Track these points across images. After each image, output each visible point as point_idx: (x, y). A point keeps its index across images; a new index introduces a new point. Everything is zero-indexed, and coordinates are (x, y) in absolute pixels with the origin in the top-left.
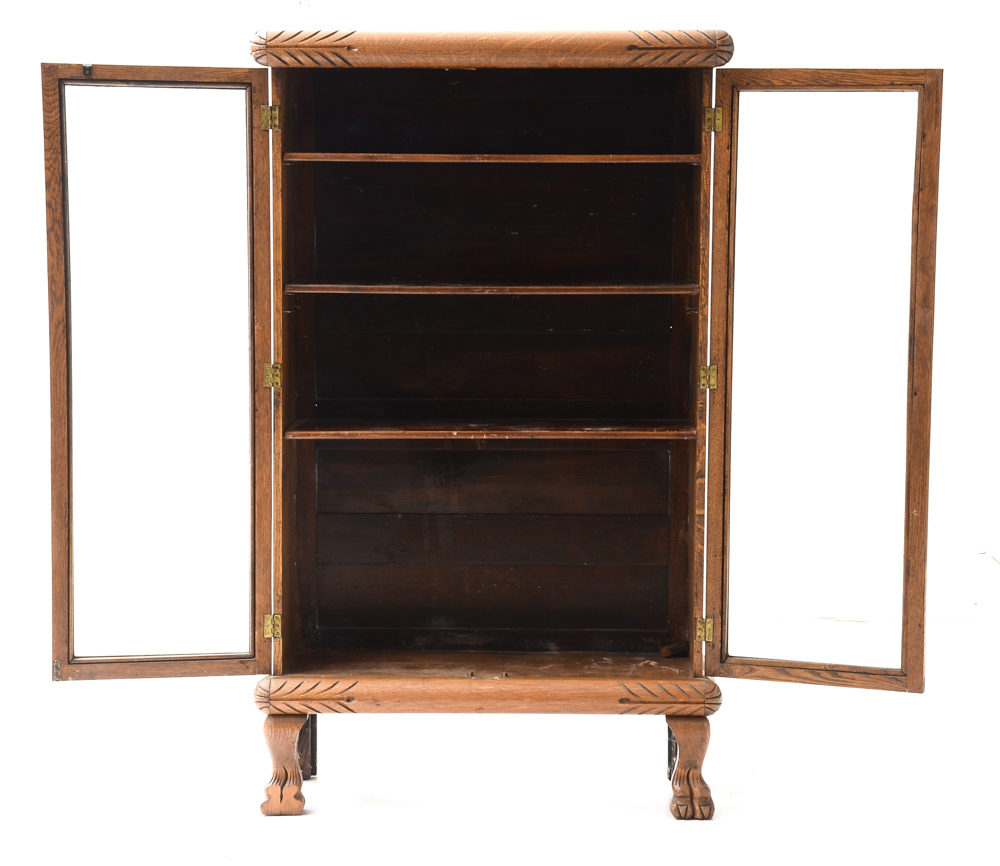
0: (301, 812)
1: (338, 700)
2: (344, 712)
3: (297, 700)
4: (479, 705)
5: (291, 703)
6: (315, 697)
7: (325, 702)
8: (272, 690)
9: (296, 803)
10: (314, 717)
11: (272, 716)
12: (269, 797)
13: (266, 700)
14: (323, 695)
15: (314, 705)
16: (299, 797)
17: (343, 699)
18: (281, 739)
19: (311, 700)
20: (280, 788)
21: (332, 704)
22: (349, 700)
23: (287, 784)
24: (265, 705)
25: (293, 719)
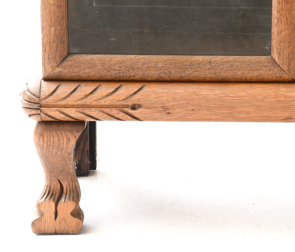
0: (80, 230)
1: (121, 108)
2: (128, 119)
3: (73, 106)
4: (287, 114)
5: (66, 111)
6: (94, 103)
7: (107, 110)
8: (43, 95)
9: (73, 221)
10: (92, 126)
11: (44, 124)
12: (42, 214)
13: (36, 106)
14: (103, 102)
15: (94, 113)
16: (78, 214)
17: (127, 106)
18: (55, 150)
19: (90, 107)
20: (53, 204)
21: (114, 112)
22: (134, 108)
23: (63, 200)
24: (34, 112)
25: (68, 127)
